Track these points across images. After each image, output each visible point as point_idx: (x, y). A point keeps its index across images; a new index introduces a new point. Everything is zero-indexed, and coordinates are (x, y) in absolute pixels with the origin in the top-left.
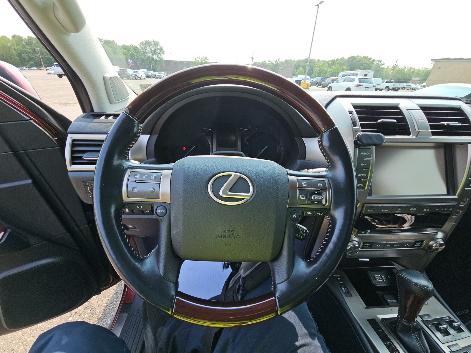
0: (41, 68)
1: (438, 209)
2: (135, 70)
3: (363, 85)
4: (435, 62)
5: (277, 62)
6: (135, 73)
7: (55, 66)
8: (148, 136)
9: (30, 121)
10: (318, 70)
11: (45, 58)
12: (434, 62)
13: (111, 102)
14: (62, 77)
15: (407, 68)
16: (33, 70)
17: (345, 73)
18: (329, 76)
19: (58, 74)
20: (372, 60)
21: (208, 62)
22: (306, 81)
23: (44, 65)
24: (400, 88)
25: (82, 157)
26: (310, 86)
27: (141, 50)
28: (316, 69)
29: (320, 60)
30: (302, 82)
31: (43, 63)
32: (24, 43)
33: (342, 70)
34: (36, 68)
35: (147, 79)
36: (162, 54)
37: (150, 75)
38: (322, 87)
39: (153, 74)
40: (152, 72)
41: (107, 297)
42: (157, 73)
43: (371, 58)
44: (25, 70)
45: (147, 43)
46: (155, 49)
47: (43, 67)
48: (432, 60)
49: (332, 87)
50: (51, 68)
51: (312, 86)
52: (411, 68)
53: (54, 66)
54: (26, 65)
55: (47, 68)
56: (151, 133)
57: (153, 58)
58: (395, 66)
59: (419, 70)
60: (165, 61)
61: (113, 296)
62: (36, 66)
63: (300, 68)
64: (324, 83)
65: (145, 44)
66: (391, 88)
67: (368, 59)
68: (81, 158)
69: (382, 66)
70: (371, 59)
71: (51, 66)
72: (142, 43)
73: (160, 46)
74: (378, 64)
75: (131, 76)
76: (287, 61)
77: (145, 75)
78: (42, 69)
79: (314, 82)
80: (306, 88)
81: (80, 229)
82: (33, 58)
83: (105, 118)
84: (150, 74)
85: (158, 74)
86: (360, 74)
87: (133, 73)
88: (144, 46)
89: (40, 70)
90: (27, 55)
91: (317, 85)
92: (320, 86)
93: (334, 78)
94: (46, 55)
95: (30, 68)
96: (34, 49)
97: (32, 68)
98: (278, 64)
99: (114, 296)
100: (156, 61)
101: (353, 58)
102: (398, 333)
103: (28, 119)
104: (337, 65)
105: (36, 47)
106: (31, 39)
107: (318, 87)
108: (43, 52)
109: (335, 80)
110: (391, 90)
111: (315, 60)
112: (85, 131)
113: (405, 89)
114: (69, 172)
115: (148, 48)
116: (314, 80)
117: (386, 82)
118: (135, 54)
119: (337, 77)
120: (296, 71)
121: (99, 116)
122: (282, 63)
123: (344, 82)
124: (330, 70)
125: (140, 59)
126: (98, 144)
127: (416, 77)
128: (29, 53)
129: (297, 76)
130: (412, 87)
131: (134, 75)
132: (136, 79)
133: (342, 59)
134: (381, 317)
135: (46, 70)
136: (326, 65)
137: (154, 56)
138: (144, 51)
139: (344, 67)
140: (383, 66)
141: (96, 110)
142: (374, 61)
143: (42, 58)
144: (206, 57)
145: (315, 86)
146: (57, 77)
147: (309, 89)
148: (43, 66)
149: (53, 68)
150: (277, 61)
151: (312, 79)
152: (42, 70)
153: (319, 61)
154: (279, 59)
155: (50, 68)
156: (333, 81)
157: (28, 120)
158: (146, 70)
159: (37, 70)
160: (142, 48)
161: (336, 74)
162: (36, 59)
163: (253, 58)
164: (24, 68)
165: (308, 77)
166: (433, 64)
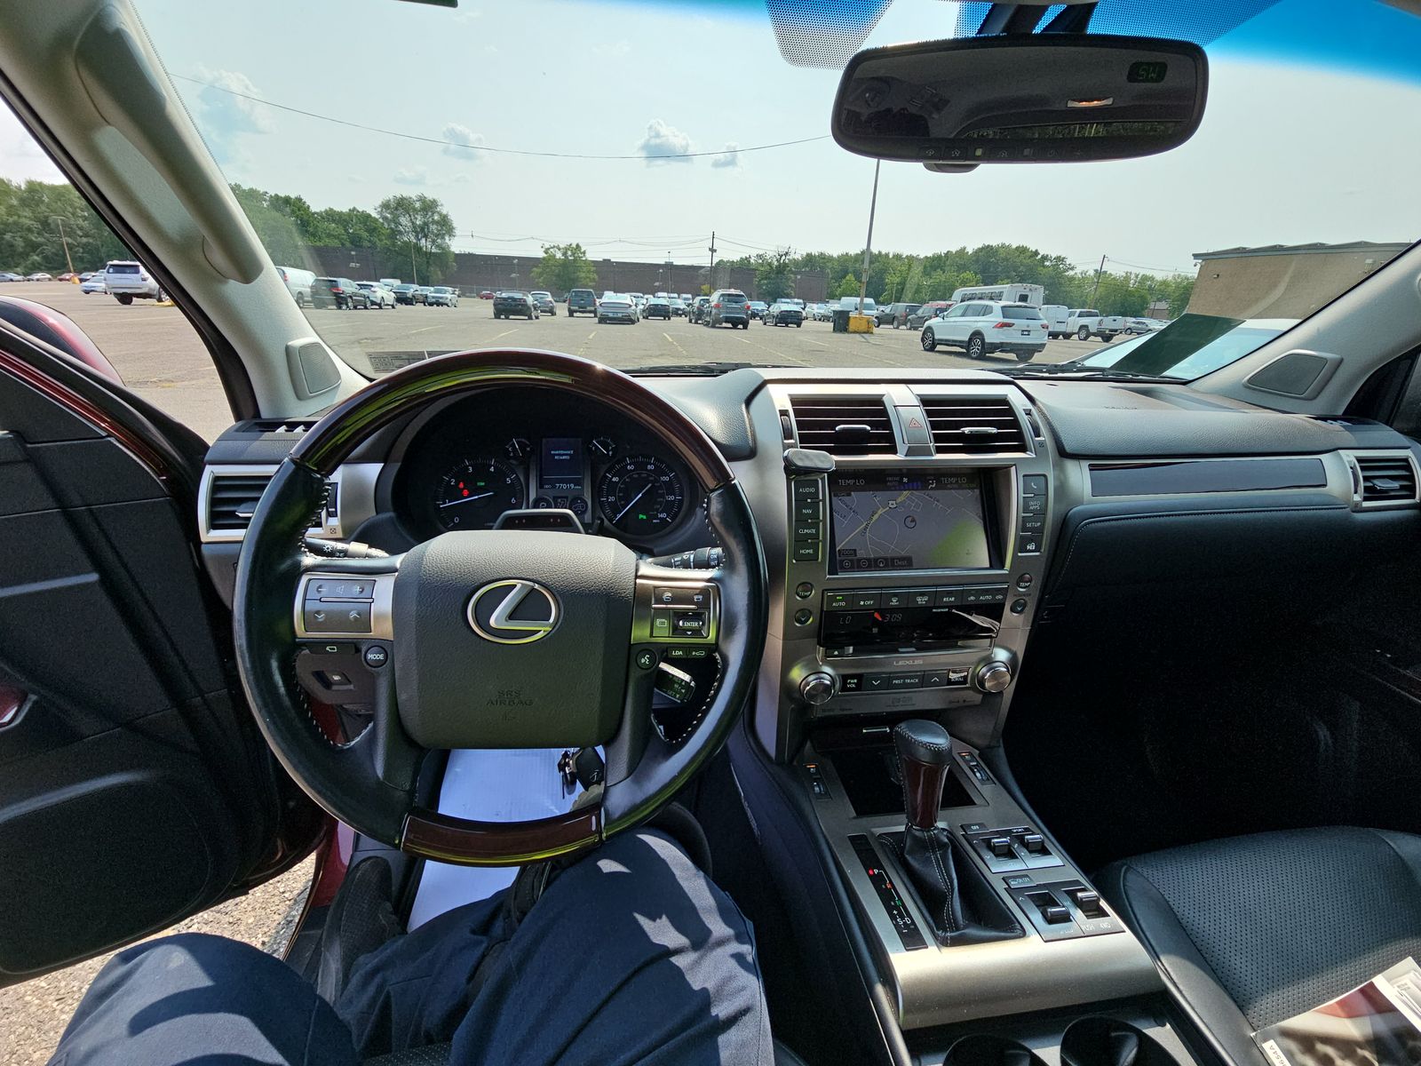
0: (63, 276)
1: (972, 598)
2: (365, 283)
3: (1014, 324)
4: (1203, 260)
5: (782, 261)
6: (363, 292)
7: (111, 270)
8: (379, 466)
9: (109, 439)
10: (897, 284)
11: (78, 246)
12: (1200, 261)
13: (299, 397)
14: (129, 302)
15: (1133, 276)
16: (38, 280)
17: (968, 293)
18: (927, 298)
19: (116, 295)
20: (1039, 257)
21: (584, 259)
22: (865, 312)
23: (73, 266)
24: (1116, 331)
25: (235, 511)
26: (878, 326)
27: (383, 224)
28: (892, 279)
29: (901, 256)
30: (851, 315)
31: (72, 259)
32: (15, 202)
33: (964, 284)
34: (49, 276)
35: (399, 306)
36: (447, 238)
37: (410, 295)
38: (910, 329)
39: (419, 292)
40: (415, 287)
41: (260, 936)
42: (432, 289)
43: (1037, 251)
44: (12, 280)
45: (402, 205)
46: (426, 224)
47: (70, 272)
48: (1196, 256)
49: (934, 329)
50: (97, 274)
51: (881, 326)
52: (1145, 278)
53: (105, 271)
54: (16, 267)
55: (84, 276)
56: (385, 459)
57: (421, 248)
58: (1099, 273)
59: (1165, 283)
60: (457, 255)
61: (278, 932)
62: (48, 270)
63: (847, 278)
64: (913, 319)
65: (396, 209)
66: (1093, 329)
67: (1030, 254)
68: (232, 515)
69: (1066, 274)
70: (1036, 253)
71: (96, 270)
72: (386, 206)
73: (440, 214)
74: (1056, 267)
75: (349, 300)
76: (809, 259)
77: (394, 295)
78: (67, 277)
79: (887, 315)
80: (864, 333)
81: (205, 701)
82: (40, 245)
83: (286, 431)
84: (410, 293)
85: (435, 293)
86: (1009, 292)
87: (356, 291)
88: (391, 213)
89: (61, 280)
90: (21, 237)
91: (896, 323)
92: (904, 327)
93: (942, 303)
94: (81, 237)
95: (30, 274)
96: (47, 217)
97: (35, 276)
98: (785, 265)
99: (281, 933)
100: (429, 255)
101: (987, 251)
102: (907, 856)
103: (104, 434)
104: (947, 268)
105: (52, 211)
106: (38, 188)
107: (897, 328)
108: (71, 228)
109: (942, 310)
110: (1095, 335)
111: (887, 255)
112: (242, 458)
113: (1132, 332)
114: (203, 546)
115: (404, 220)
116: (887, 309)
117: (1079, 316)
118: (365, 235)
119: (950, 303)
120: (837, 284)
121: (272, 426)
122: (795, 262)
123: (963, 315)
124: (929, 283)
125: (379, 249)
126: (259, 483)
127: (1159, 300)
128: (29, 230)
129: (840, 299)
130: (1151, 327)
131: (361, 295)
132: (366, 308)
133: (962, 251)
134: (878, 831)
135: (77, 281)
136: (917, 270)
137: (423, 240)
138: (391, 228)
139: (968, 275)
140: (1071, 273)
141: (266, 414)
142: (1045, 258)
143: (67, 244)
144: (578, 245)
145: (892, 327)
146: (115, 301)
147: (872, 333)
148: (72, 269)
149: (102, 274)
150: (784, 257)
151: (882, 308)
152: (68, 280)
153: (898, 257)
154: (787, 253)
155: (94, 274)
156: (939, 312)
157: (104, 437)
158: (397, 282)
159: (50, 280)
160: (385, 218)
161: (945, 292)
162: (49, 250)
163: (713, 250)
164: (10, 275)
165: (870, 301)
166: (1199, 266)
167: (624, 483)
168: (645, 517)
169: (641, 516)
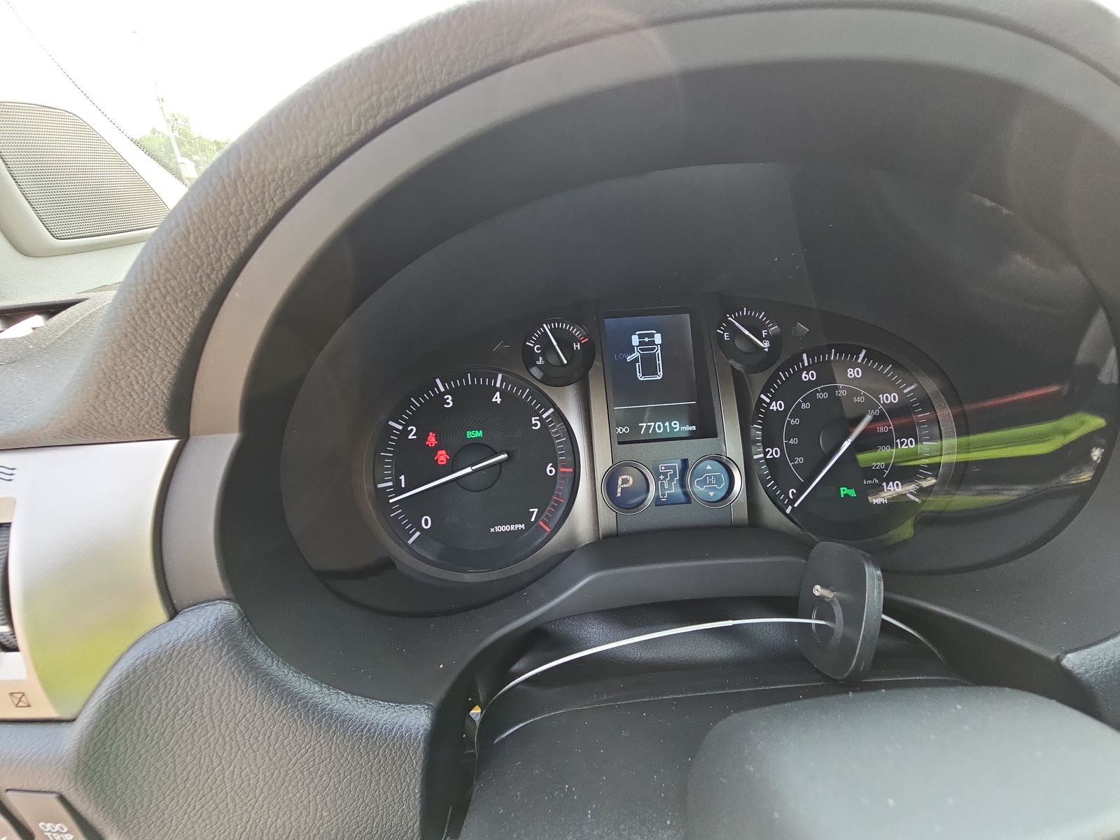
167: (798, 412)
168: (852, 493)
169: (844, 491)
